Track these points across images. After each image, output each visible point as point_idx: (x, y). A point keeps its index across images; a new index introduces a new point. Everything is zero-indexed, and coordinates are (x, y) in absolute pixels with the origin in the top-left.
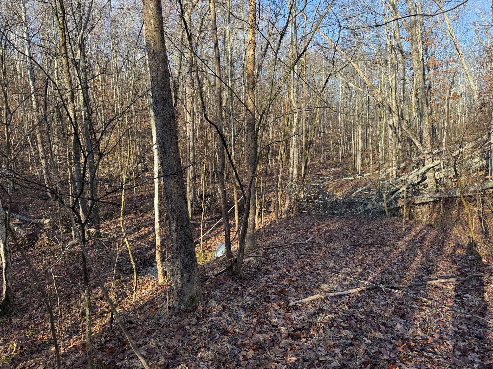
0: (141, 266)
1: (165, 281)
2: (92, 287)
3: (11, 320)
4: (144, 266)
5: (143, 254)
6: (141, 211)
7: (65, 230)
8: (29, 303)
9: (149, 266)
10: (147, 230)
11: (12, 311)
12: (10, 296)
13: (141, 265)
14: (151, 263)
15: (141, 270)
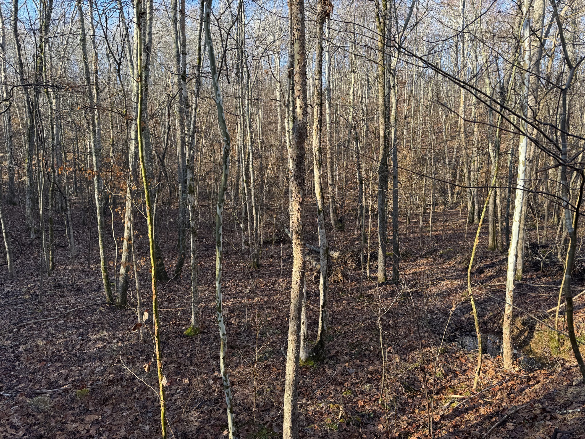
0: (458, 333)
1: (514, 368)
2: (405, 349)
3: (324, 369)
4: (461, 333)
5: (457, 316)
6: (441, 256)
7: (353, 267)
8: (338, 352)
9: (467, 335)
10: (456, 283)
11: (325, 358)
12: (324, 339)
13: (457, 330)
14: (470, 332)
15: (457, 338)
